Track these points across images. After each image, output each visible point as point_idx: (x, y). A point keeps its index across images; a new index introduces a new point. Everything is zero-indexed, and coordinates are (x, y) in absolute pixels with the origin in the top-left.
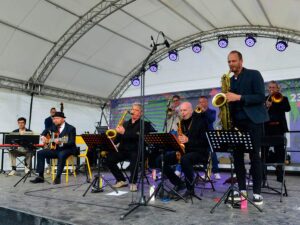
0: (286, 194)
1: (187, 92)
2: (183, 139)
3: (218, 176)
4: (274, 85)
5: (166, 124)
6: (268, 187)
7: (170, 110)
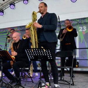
0: (73, 84)
1: (20, 27)
2: (14, 54)
3: (37, 74)
4: (68, 22)
5: (6, 45)
6: (63, 80)
7: (9, 37)
